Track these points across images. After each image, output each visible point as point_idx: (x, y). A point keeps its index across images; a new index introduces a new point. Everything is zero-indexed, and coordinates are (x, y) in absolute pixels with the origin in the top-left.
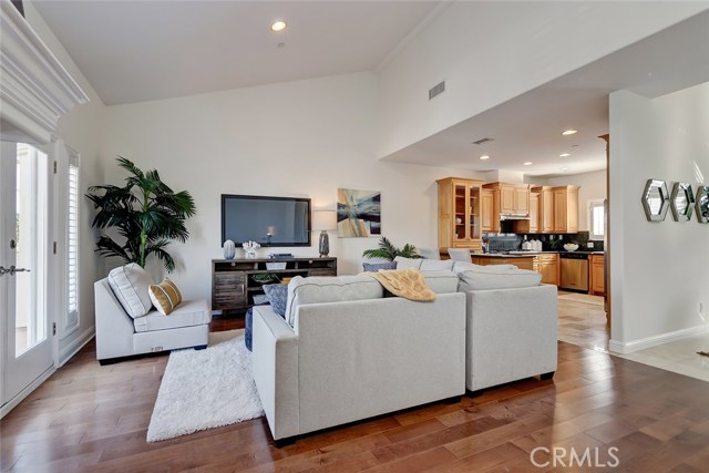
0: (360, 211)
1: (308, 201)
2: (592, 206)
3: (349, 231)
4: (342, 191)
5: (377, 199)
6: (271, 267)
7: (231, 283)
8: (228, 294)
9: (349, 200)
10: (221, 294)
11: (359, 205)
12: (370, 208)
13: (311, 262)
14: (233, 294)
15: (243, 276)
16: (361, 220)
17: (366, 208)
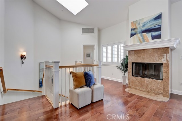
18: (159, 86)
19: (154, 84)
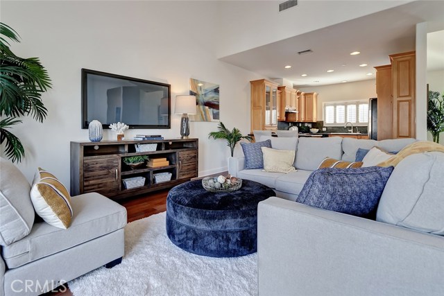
0: (206, 99)
1: (169, 86)
2: (325, 106)
3: (199, 116)
4: (193, 81)
5: (217, 91)
7: (102, 168)
8: (99, 181)
9: (199, 89)
10: (91, 182)
11: (205, 94)
12: (213, 97)
13: (170, 143)
14: (104, 181)
15: (116, 159)
16: (207, 107)
17: (210, 97)
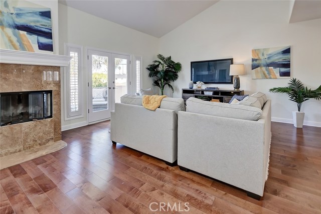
0: (270, 61)
1: (231, 59)
3: (260, 75)
4: (255, 51)
5: (287, 51)
6: (206, 93)
9: (261, 56)
11: (269, 58)
15: (193, 96)
16: (271, 68)
17: (280, 59)
18: (47, 129)
19: (40, 129)
